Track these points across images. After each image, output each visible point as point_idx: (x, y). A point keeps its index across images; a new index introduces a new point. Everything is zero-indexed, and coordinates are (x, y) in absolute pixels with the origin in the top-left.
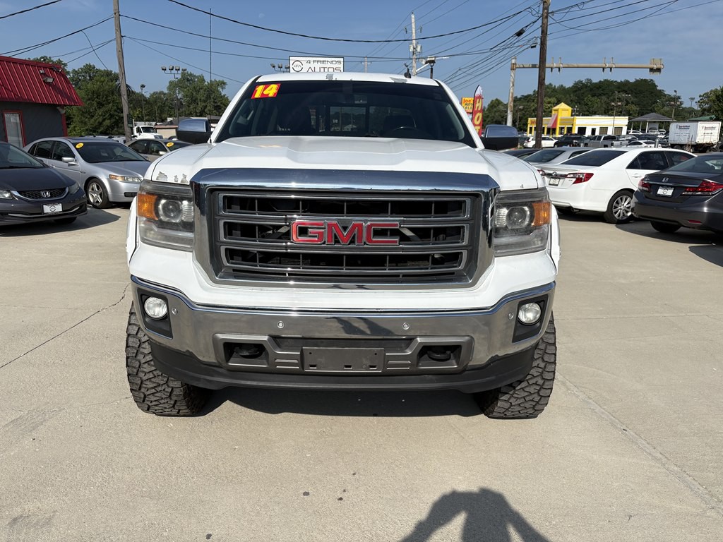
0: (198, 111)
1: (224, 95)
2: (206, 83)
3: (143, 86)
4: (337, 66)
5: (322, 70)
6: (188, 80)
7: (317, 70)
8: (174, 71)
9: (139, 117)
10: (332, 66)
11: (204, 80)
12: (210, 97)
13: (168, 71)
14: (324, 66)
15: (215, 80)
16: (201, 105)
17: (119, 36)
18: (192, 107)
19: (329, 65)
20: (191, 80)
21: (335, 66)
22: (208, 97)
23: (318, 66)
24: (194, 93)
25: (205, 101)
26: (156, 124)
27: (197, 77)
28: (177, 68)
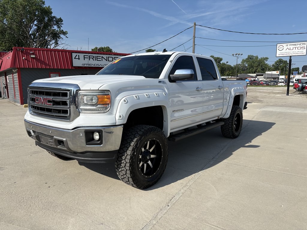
0: (253, 71)
1: (267, 64)
2: (259, 59)
3: (227, 62)
4: (303, 46)
5: (294, 48)
6: (251, 58)
7: (292, 49)
8: (237, 55)
9: (228, 74)
10: (300, 46)
11: (258, 58)
12: (260, 65)
13: (235, 55)
14: (295, 46)
15: (263, 57)
16: (255, 68)
17: (194, 45)
18: (251, 70)
19: (298, 46)
20: (252, 58)
21: (301, 46)
22: (259, 65)
23: (292, 47)
24: (253, 64)
25: (257, 67)
26: (231, 77)
27: (255, 57)
28: (239, 54)
